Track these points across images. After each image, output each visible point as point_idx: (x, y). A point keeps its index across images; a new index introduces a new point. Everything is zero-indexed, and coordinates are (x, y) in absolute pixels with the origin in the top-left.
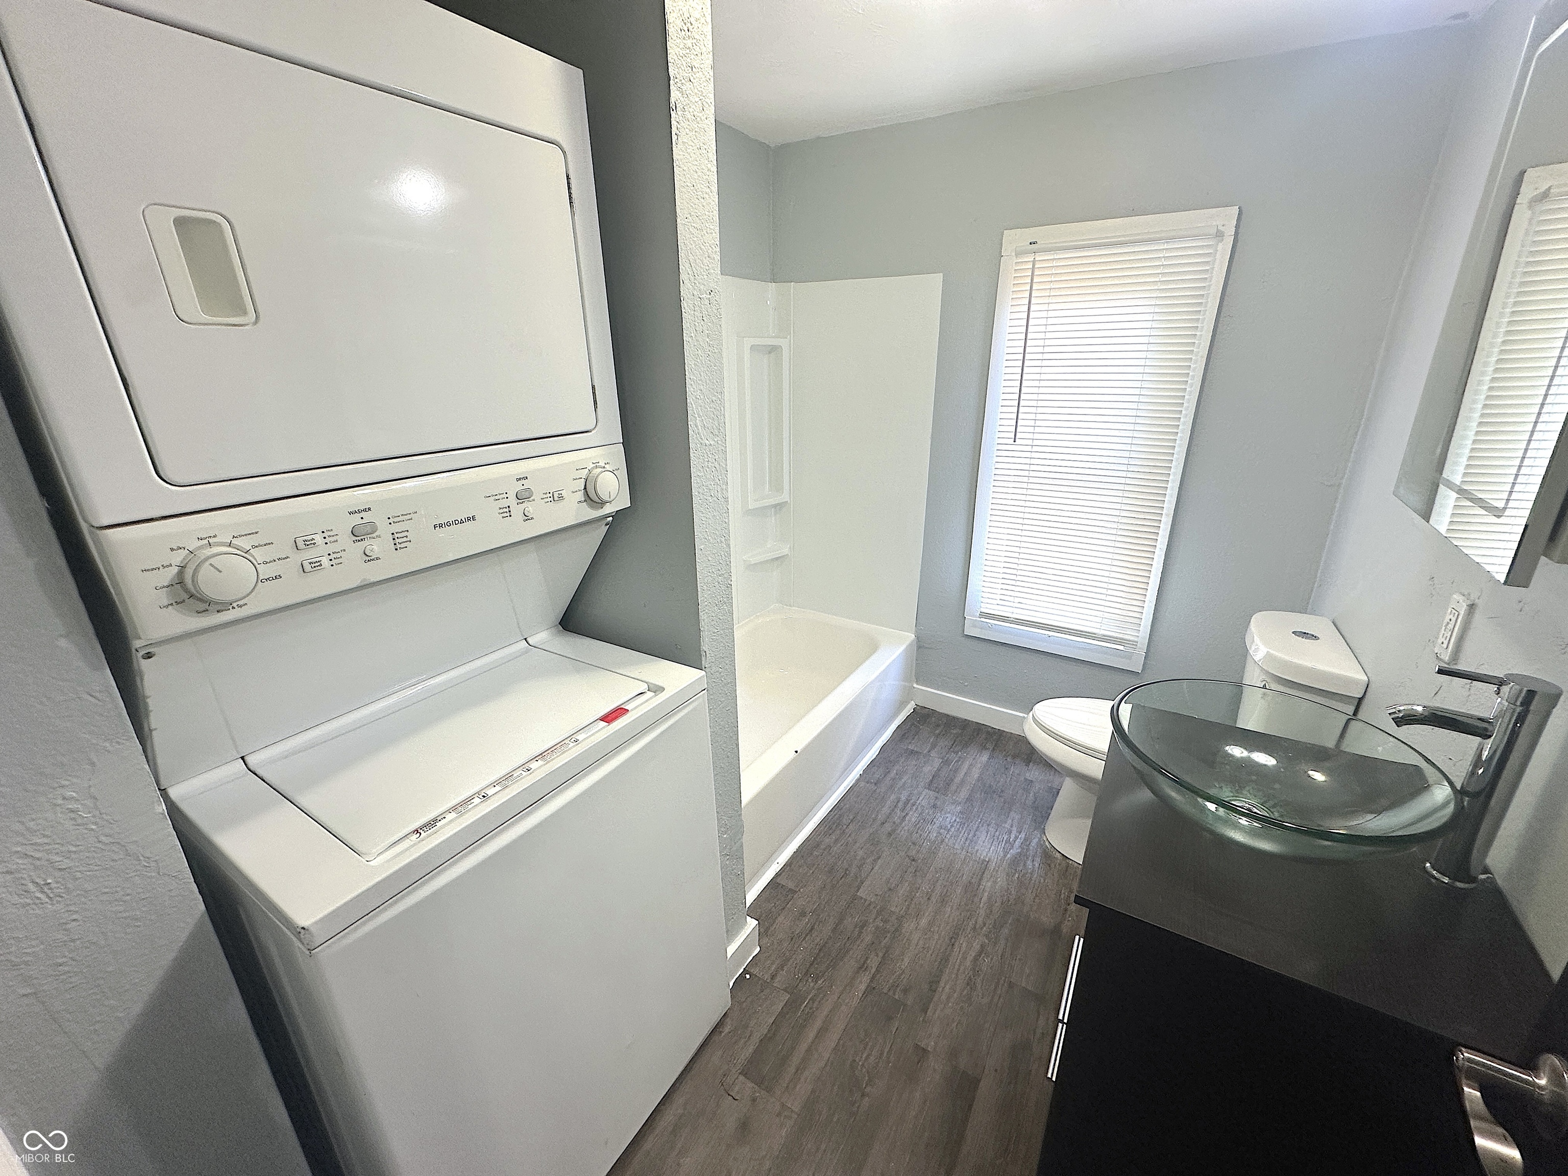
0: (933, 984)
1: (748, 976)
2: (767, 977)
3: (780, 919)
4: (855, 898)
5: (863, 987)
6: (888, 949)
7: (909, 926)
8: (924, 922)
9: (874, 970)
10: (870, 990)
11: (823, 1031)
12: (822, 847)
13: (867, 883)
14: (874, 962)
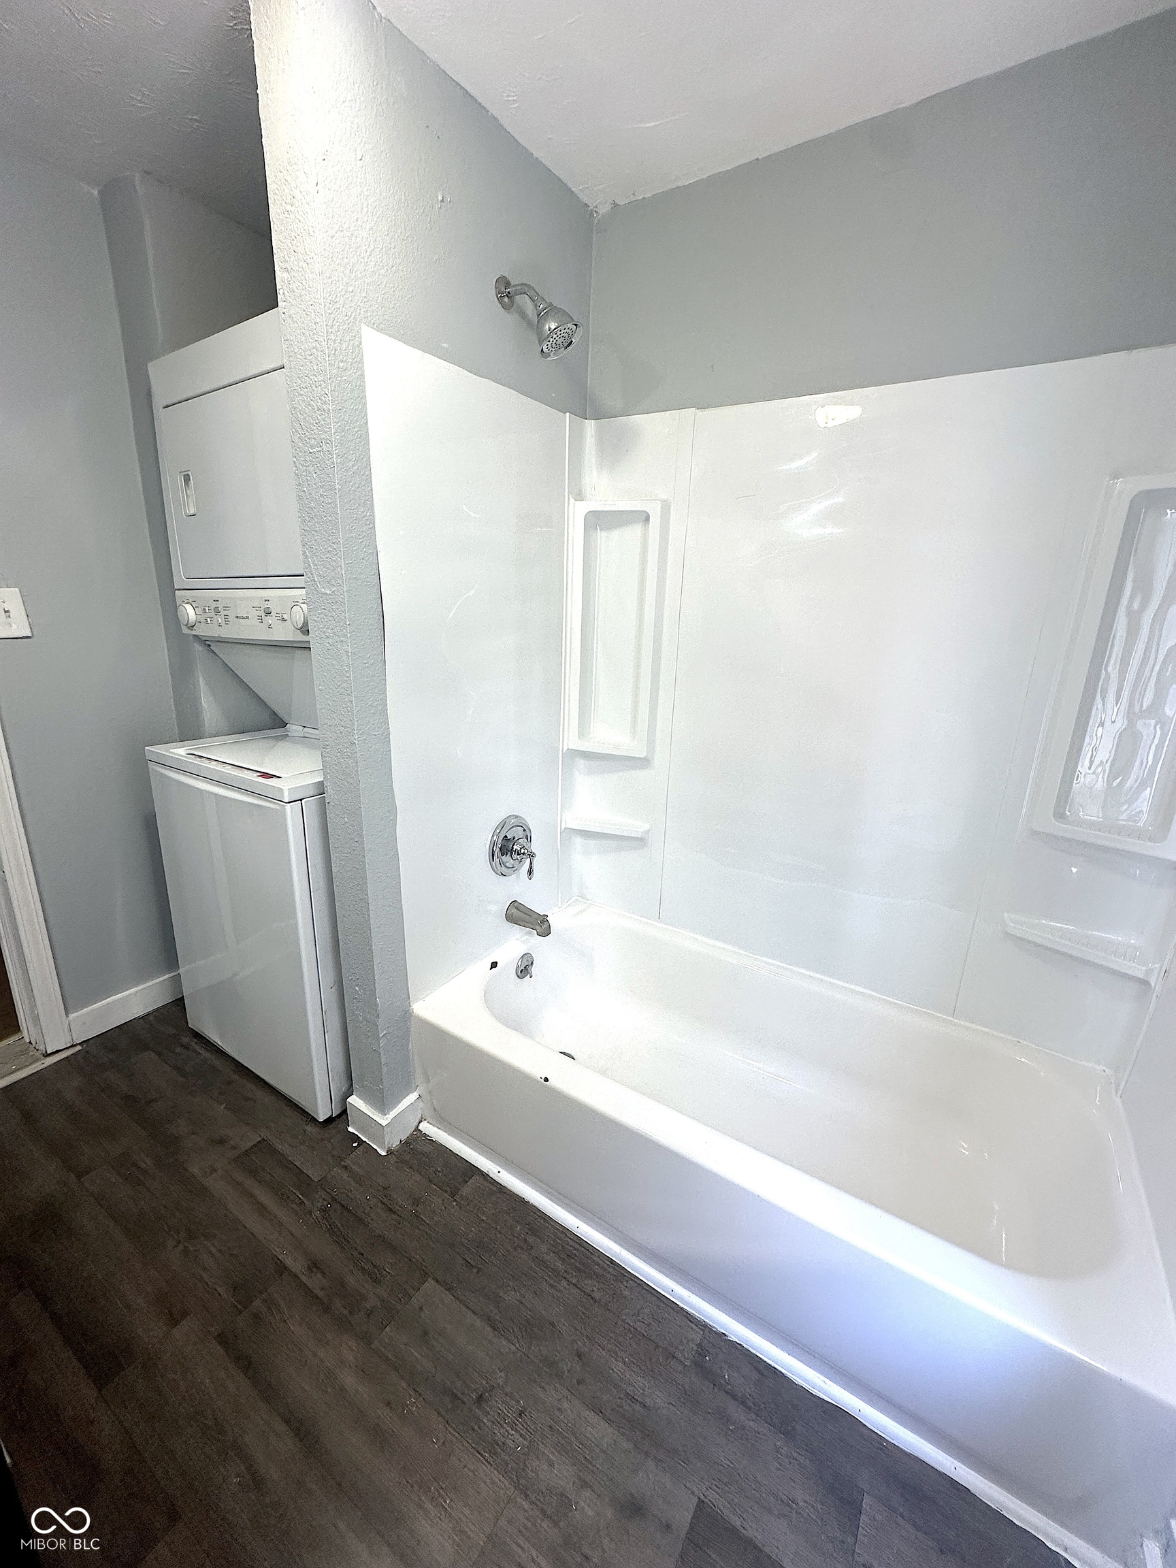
0: (246, 1364)
1: (355, 1145)
2: (348, 1162)
3: (418, 1177)
4: (425, 1275)
5: (289, 1262)
6: (327, 1309)
7: (349, 1349)
8: (349, 1380)
9: (304, 1279)
10: (282, 1269)
11: (262, 1209)
12: (531, 1239)
13: (448, 1298)
14: (315, 1282)
